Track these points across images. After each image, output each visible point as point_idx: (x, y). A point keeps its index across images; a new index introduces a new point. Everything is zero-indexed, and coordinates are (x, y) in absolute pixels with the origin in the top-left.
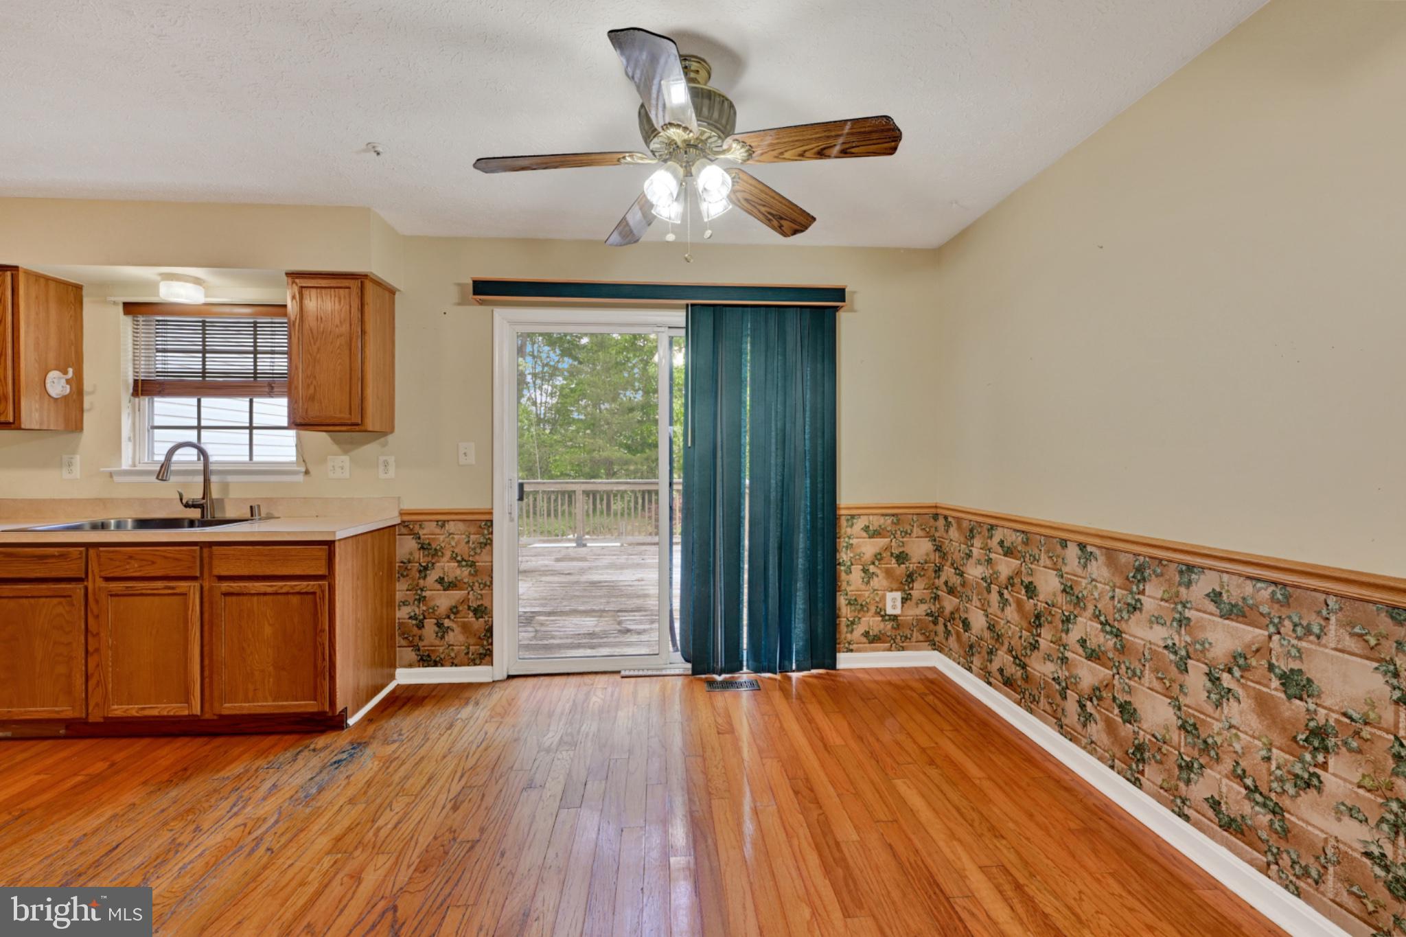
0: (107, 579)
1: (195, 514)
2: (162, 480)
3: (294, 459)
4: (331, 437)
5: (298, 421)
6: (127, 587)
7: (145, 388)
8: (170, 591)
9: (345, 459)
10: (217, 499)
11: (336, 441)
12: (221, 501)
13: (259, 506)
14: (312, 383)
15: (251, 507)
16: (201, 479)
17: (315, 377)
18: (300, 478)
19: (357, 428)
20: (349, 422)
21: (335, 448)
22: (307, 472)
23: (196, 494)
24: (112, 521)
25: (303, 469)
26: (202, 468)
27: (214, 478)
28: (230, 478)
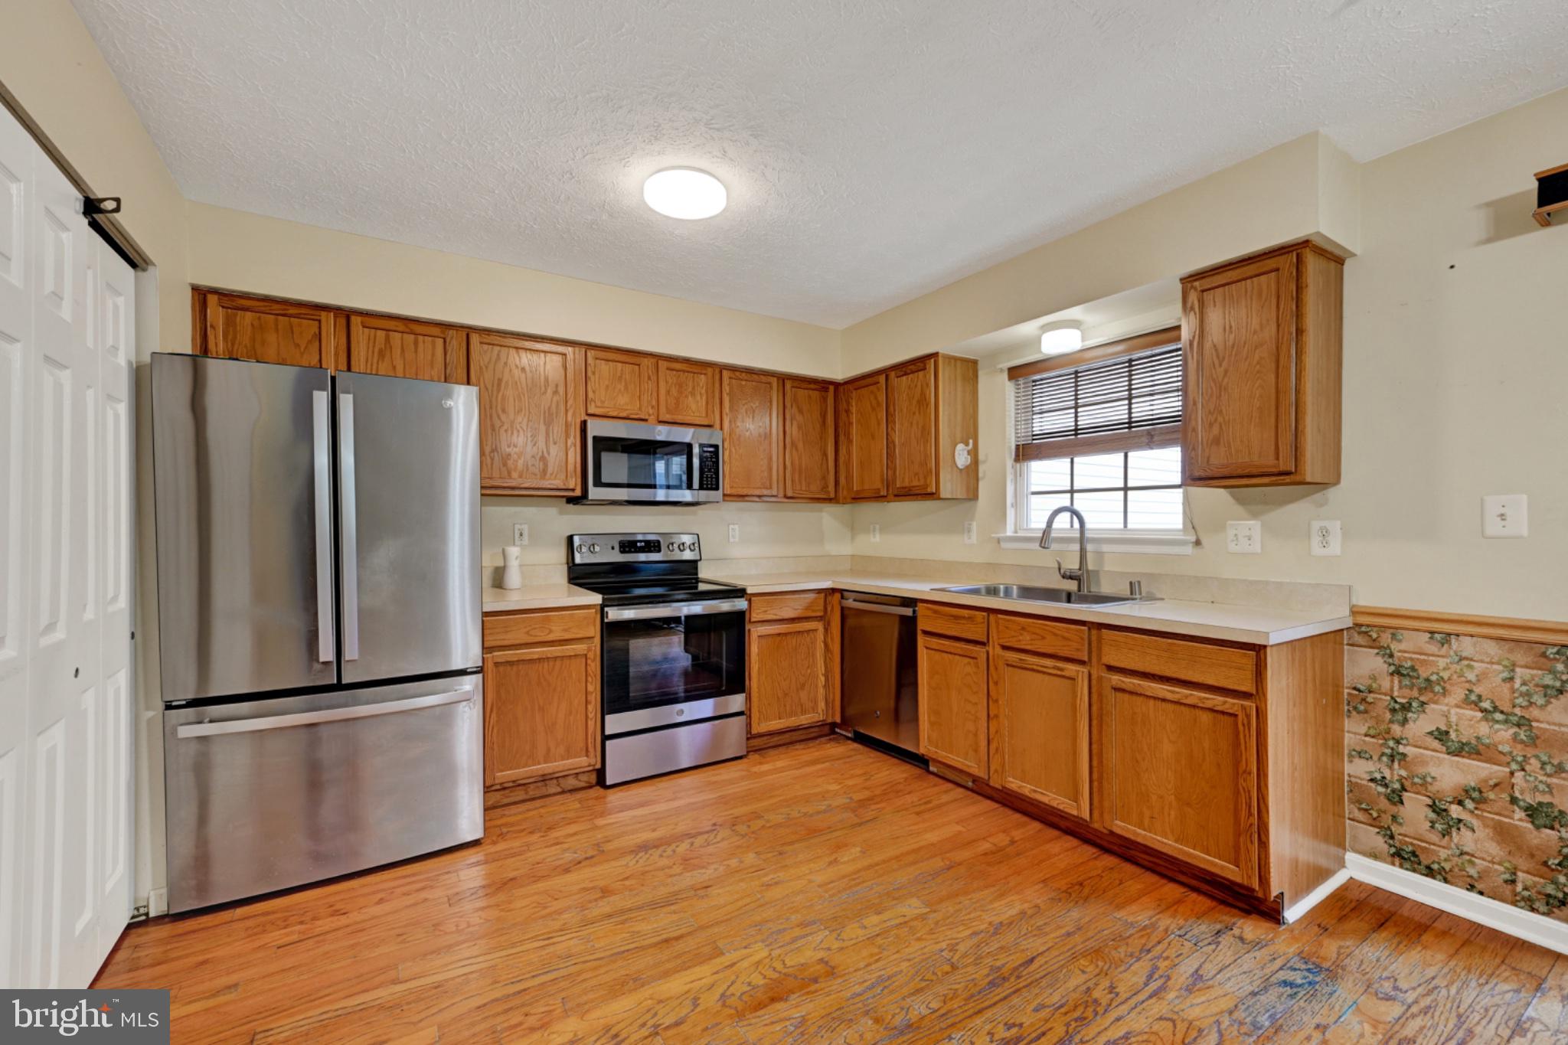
0: (1005, 648)
1: (1072, 586)
2: (1044, 548)
3: (1180, 526)
4: (1233, 496)
5: (1197, 474)
6: (1021, 660)
7: (1027, 451)
8: (1059, 673)
9: (1255, 525)
10: (1093, 571)
11: (1240, 501)
12: (1096, 573)
13: (1139, 582)
14: (1216, 420)
15: (1131, 583)
16: (1077, 547)
17: (1221, 412)
18: (1189, 550)
19: (1287, 479)
20: (1274, 470)
21: (1239, 509)
22: (1198, 543)
23: (1072, 564)
24: (1002, 587)
25: (1193, 539)
26: (1078, 535)
27: (1089, 547)
28: (1105, 548)
